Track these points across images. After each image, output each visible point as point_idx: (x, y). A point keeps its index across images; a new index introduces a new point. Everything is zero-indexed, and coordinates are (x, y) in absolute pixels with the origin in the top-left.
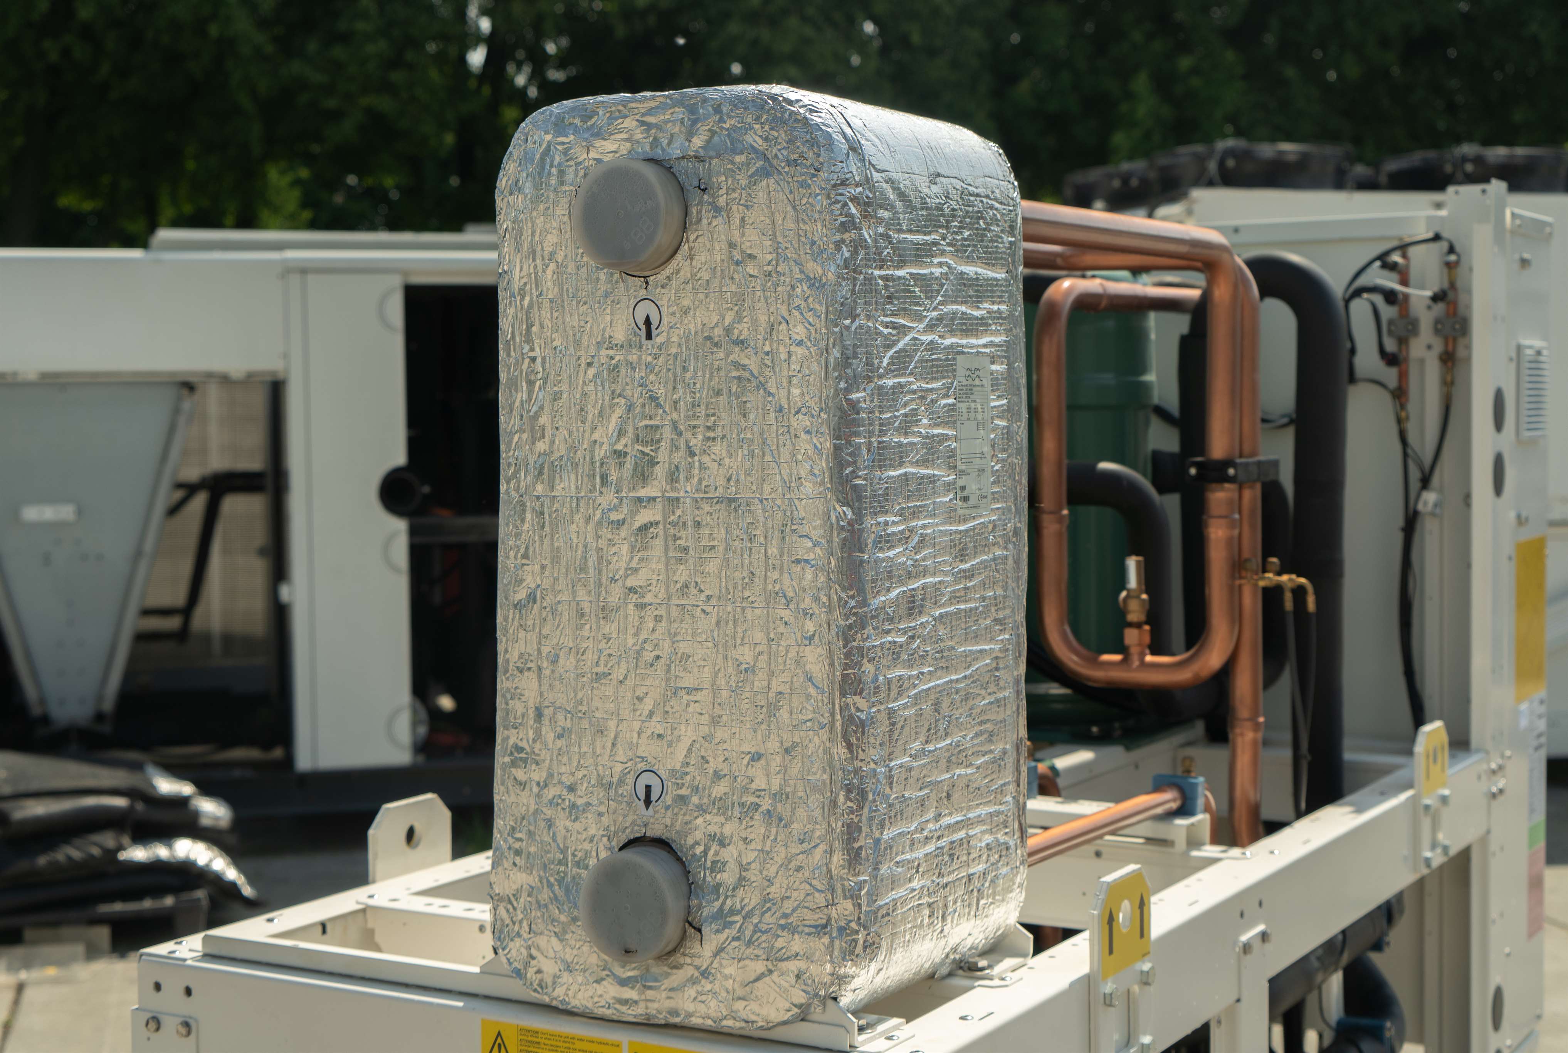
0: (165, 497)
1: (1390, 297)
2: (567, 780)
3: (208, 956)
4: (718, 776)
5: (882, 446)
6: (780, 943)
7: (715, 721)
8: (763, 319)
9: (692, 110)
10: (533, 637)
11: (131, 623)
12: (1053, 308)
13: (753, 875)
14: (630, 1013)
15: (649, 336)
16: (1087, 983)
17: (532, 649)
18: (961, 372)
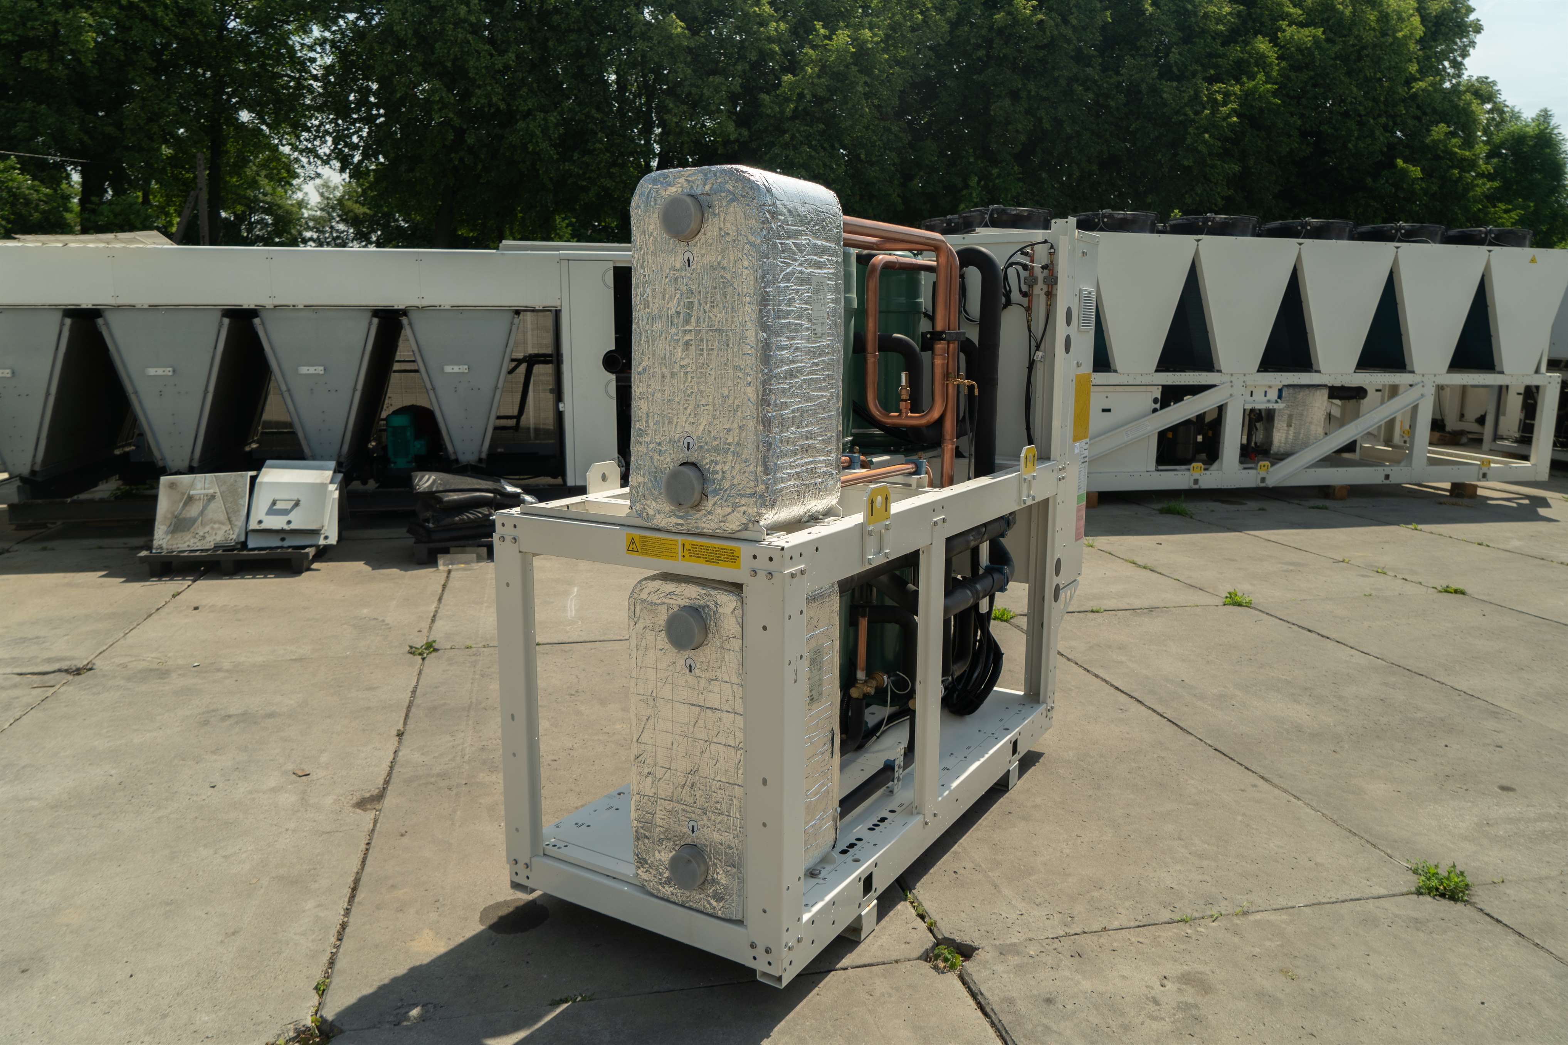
0: (507, 365)
1: (1025, 267)
2: (658, 441)
3: (522, 513)
4: (715, 438)
5: (779, 310)
6: (737, 501)
7: (714, 416)
8: (732, 258)
9: (705, 175)
10: (645, 386)
11: (493, 422)
12: (874, 267)
13: (728, 476)
14: (682, 529)
15: (689, 266)
16: (861, 527)
17: (645, 390)
18: (814, 283)
